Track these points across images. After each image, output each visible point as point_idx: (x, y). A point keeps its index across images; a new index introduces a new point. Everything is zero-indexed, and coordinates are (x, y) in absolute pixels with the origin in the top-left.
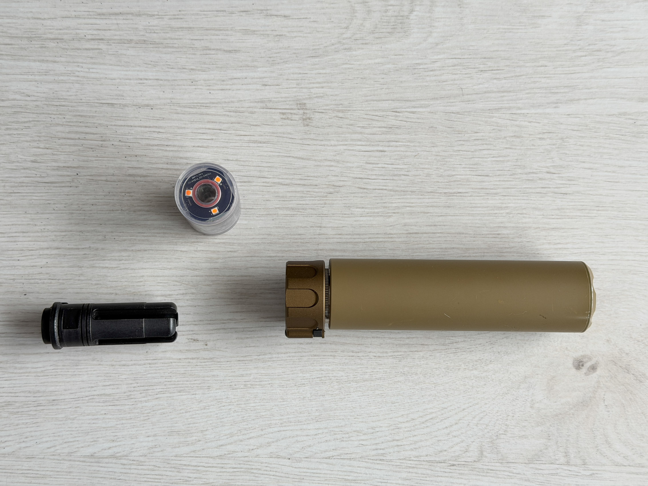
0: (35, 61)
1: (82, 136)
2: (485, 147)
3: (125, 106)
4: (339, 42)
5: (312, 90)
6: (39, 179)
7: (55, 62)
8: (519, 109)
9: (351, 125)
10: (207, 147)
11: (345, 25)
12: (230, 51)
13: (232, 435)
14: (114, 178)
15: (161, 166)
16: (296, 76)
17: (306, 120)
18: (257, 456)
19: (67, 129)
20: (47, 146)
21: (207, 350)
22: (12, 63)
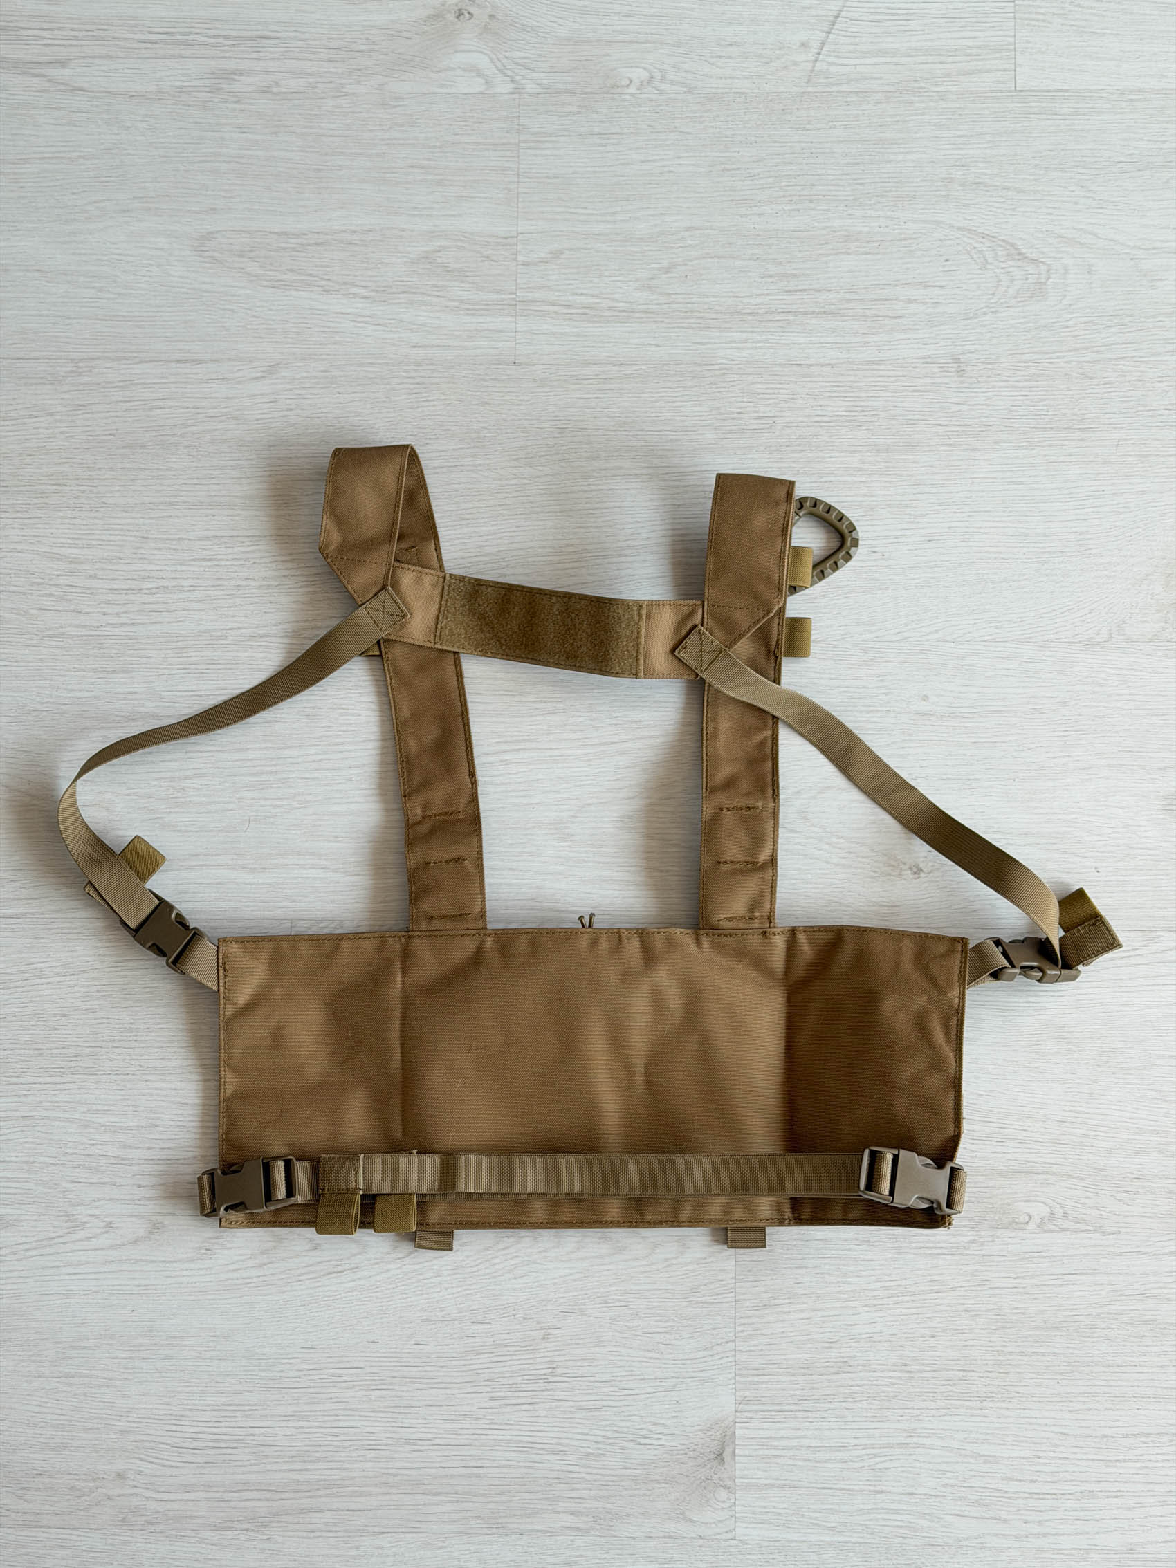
0: (737, 332)
1: (776, 391)
2: (1113, 389)
3: (811, 365)
4: (987, 307)
5: (966, 347)
6: (745, 427)
7: (752, 332)
8: (1141, 357)
9: (999, 375)
10: (879, 397)
11: (990, 292)
12: (895, 318)
13: (907, 625)
14: (804, 424)
15: (840, 413)
16: (951, 336)
17: (961, 372)
18: (928, 640)
19: (765, 386)
20: (750, 400)
21: (884, 559)
22: (718, 334)
